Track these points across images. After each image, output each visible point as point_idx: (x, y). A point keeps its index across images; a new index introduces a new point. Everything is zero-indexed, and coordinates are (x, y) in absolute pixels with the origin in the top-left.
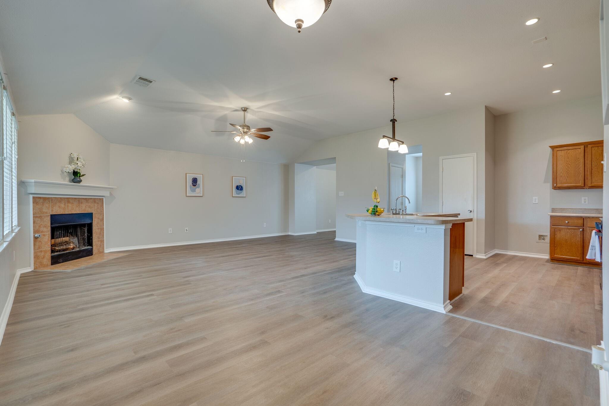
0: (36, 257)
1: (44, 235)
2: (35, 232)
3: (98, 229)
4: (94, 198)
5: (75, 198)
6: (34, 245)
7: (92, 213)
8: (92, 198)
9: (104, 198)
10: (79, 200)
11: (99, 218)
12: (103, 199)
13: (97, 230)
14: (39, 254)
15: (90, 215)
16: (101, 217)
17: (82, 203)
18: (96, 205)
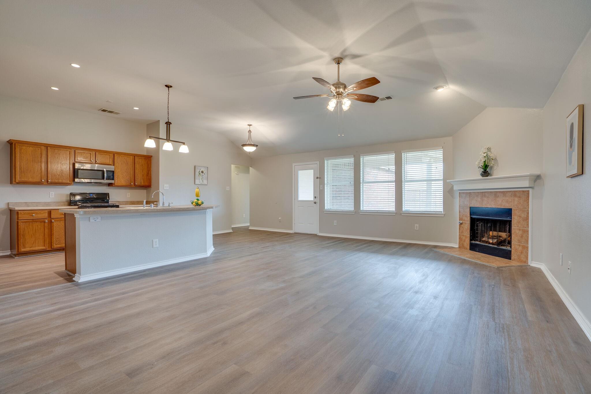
0: (460, 239)
1: (465, 223)
2: (460, 219)
3: (520, 230)
4: (514, 191)
5: (491, 192)
6: (460, 229)
7: (511, 209)
8: (511, 191)
9: (530, 190)
10: (496, 193)
11: (520, 217)
12: (528, 191)
13: (517, 231)
14: (462, 237)
15: (509, 212)
16: (523, 215)
17: (498, 197)
18: (516, 199)
